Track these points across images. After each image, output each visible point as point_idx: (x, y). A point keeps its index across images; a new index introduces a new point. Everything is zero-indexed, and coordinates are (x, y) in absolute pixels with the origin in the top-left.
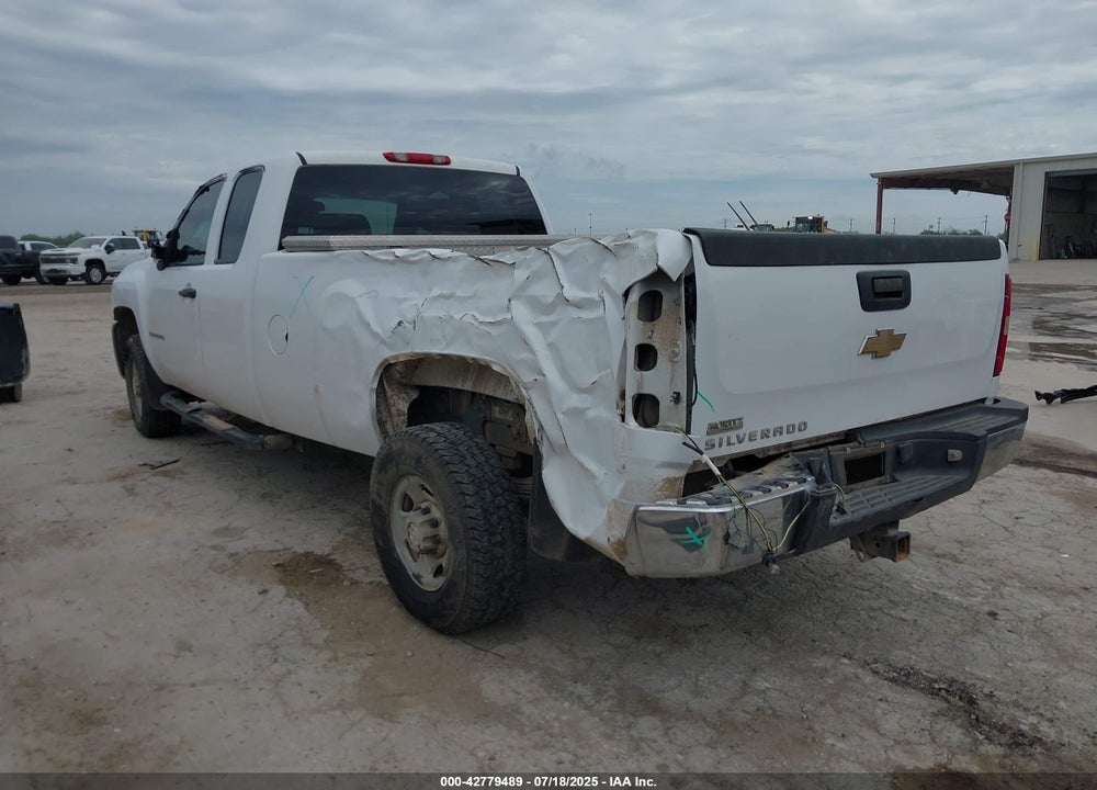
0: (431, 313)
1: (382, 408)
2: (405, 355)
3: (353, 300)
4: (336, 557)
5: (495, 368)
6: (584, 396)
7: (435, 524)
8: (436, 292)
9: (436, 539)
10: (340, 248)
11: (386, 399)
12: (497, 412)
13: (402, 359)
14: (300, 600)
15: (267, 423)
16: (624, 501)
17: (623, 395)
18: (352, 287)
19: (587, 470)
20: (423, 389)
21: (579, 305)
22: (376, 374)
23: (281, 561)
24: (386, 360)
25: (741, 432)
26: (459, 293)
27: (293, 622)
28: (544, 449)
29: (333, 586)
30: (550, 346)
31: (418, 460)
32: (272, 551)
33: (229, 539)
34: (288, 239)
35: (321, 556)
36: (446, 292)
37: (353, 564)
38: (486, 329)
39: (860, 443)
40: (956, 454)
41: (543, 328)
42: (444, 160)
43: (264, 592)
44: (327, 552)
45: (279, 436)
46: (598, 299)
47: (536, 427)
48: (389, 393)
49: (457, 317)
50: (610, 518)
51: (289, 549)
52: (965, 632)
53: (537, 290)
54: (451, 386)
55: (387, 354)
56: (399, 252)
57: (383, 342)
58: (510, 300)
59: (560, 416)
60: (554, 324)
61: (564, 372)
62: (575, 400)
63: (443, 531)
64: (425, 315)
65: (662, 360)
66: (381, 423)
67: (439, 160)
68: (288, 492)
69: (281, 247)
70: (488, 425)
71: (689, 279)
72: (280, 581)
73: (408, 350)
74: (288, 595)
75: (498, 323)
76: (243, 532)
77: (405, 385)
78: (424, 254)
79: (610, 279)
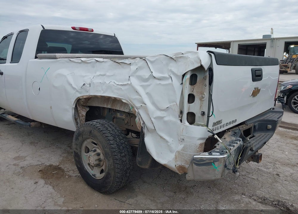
0: (97, 81)
1: (76, 114)
2: (86, 96)
3: (65, 76)
4: (61, 166)
5: (124, 101)
6: (163, 112)
7: (98, 155)
8: (98, 73)
9: (100, 160)
10: (60, 58)
11: (78, 111)
12: (119, 115)
13: (85, 97)
14: (50, 185)
15: (31, 118)
16: (184, 152)
17: (181, 112)
18: (64, 71)
19: (164, 139)
20: (90, 107)
21: (159, 79)
22: (74, 102)
23: (41, 169)
24: (79, 97)
25: (221, 125)
26: (108, 74)
27: (49, 195)
28: (145, 131)
29: (62, 178)
30: (147, 93)
31: (91, 132)
32: (37, 165)
33: (20, 161)
34: (39, 55)
35: (56, 166)
36: (102, 73)
37: (68, 169)
38: (120, 87)
39: (246, 125)
40: (270, 126)
41: (144, 87)
42: (91, 30)
43: (36, 183)
44: (58, 165)
45: (36, 123)
46: (168, 77)
47: (142, 123)
48: (79, 109)
49: (108, 82)
50: (176, 158)
51: (43, 164)
52: (273, 182)
53: (141, 73)
54: (102, 106)
55: (79, 95)
56: (83, 59)
57: (77, 91)
58: (129, 77)
59: (153, 119)
60: (149, 85)
61: (154, 104)
62: (159, 114)
63: (102, 157)
64: (94, 82)
65: (197, 100)
66: (76, 119)
67: (90, 30)
68: (39, 141)
69: (36, 57)
70: (115, 119)
71: (211, 69)
72: (41, 177)
73: (88, 94)
74: (46, 183)
75: (125, 85)
76: (25, 158)
77: (84, 106)
78: (93, 60)
79: (174, 70)
